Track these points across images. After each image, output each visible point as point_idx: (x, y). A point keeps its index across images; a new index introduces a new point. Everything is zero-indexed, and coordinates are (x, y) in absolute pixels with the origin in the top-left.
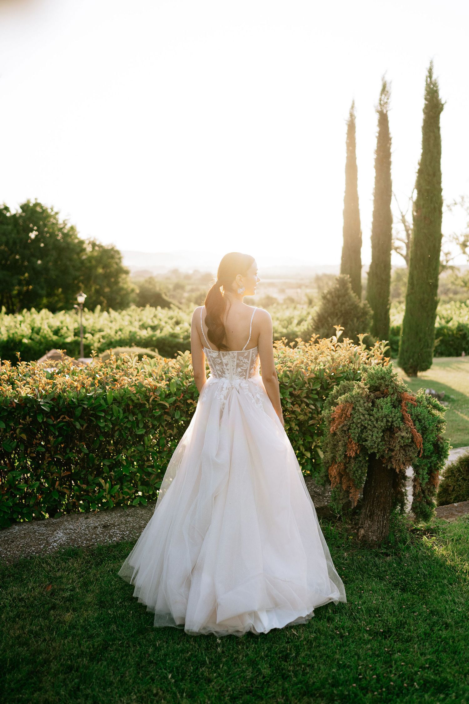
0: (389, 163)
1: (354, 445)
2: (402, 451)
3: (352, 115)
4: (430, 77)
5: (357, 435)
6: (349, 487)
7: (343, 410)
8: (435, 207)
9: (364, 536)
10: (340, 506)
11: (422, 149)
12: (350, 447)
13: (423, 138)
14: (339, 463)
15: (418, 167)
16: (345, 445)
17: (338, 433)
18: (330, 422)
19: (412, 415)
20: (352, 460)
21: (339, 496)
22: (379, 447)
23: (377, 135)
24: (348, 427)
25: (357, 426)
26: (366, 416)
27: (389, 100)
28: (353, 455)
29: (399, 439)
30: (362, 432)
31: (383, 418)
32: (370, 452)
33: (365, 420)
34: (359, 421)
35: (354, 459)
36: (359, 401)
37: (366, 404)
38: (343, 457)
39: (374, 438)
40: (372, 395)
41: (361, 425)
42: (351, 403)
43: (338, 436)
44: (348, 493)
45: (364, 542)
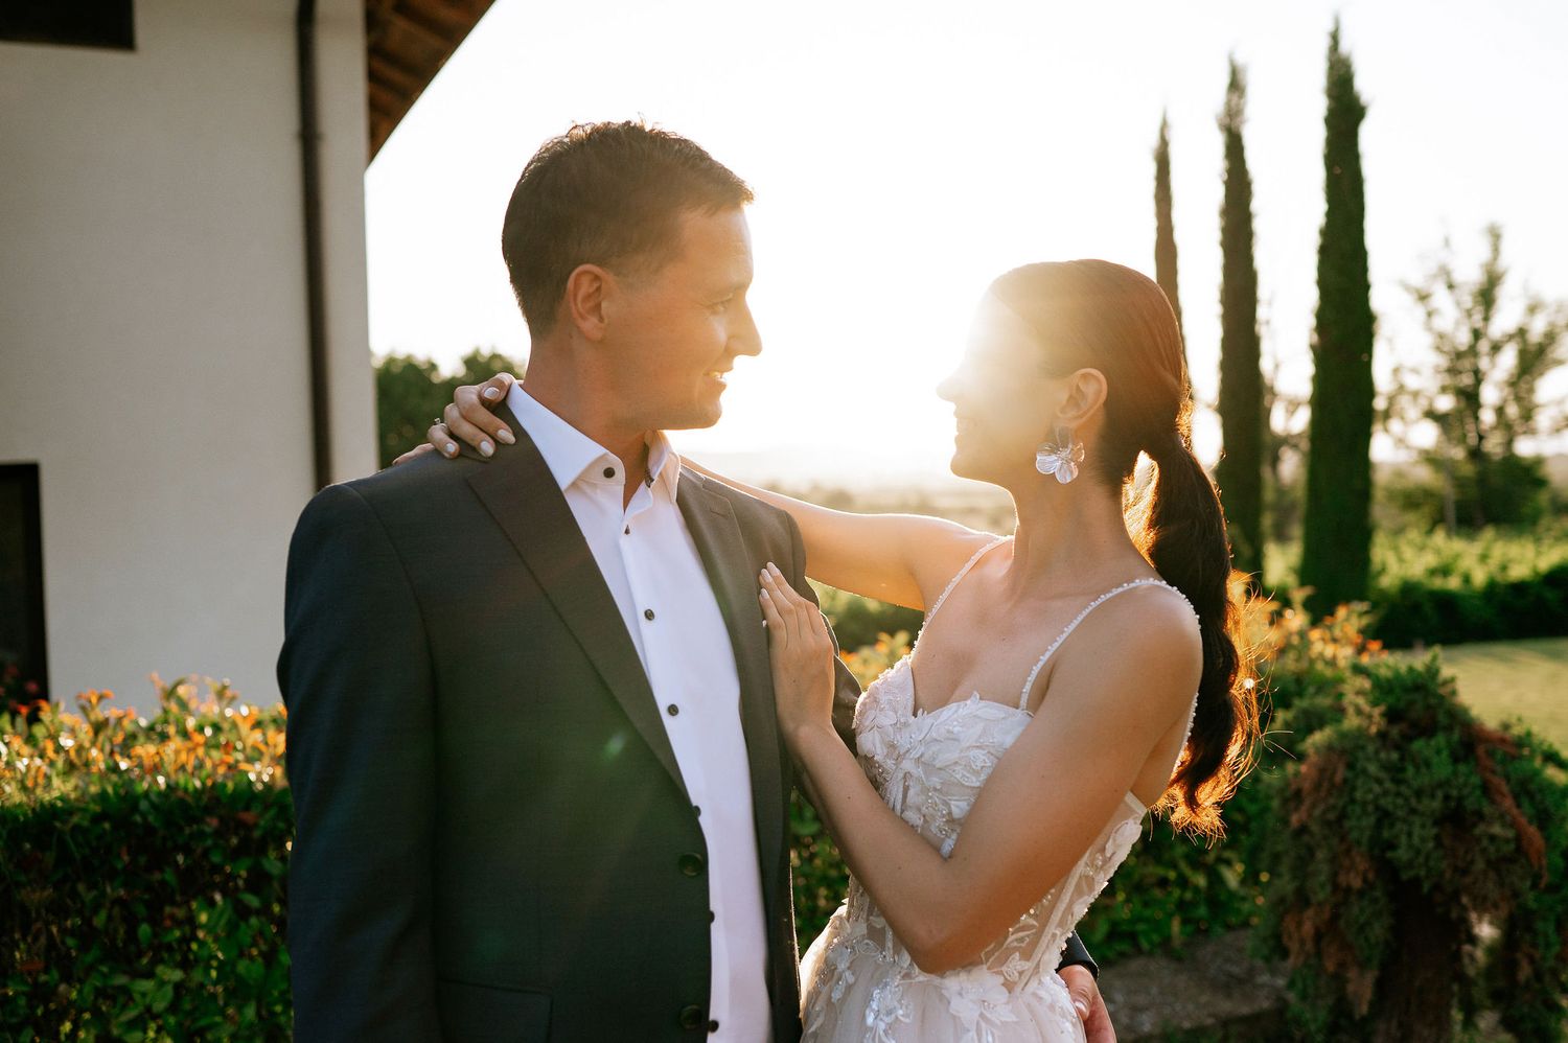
0: (1251, 234)
1: (1358, 859)
2: (1492, 875)
3: (1163, 140)
4: (1337, 47)
5: (1368, 833)
6: (1342, 965)
7: (1322, 771)
10: (1322, 1014)
11: (1327, 202)
12: (1347, 862)
13: (1328, 176)
14: (1320, 904)
15: (1318, 240)
16: (1333, 861)
17: (1315, 828)
18: (1285, 801)
19: (1508, 779)
20: (1354, 898)
21: (1317, 987)
22: (1432, 863)
23: (1226, 177)
24: (1340, 813)
25: (1365, 810)
26: (1388, 785)
27: (1246, 106)
28: (1358, 882)
29: (1485, 842)
30: (1379, 825)
31: (1434, 788)
32: (1405, 876)
33: (1386, 793)
34: (1370, 797)
35: (1361, 894)
36: (1363, 748)
37: (1383, 755)
38: (1329, 888)
39: (1416, 840)
40: (1395, 731)
41: (1377, 808)
42: (1343, 752)
43: (1313, 833)
44: (1339, 982)
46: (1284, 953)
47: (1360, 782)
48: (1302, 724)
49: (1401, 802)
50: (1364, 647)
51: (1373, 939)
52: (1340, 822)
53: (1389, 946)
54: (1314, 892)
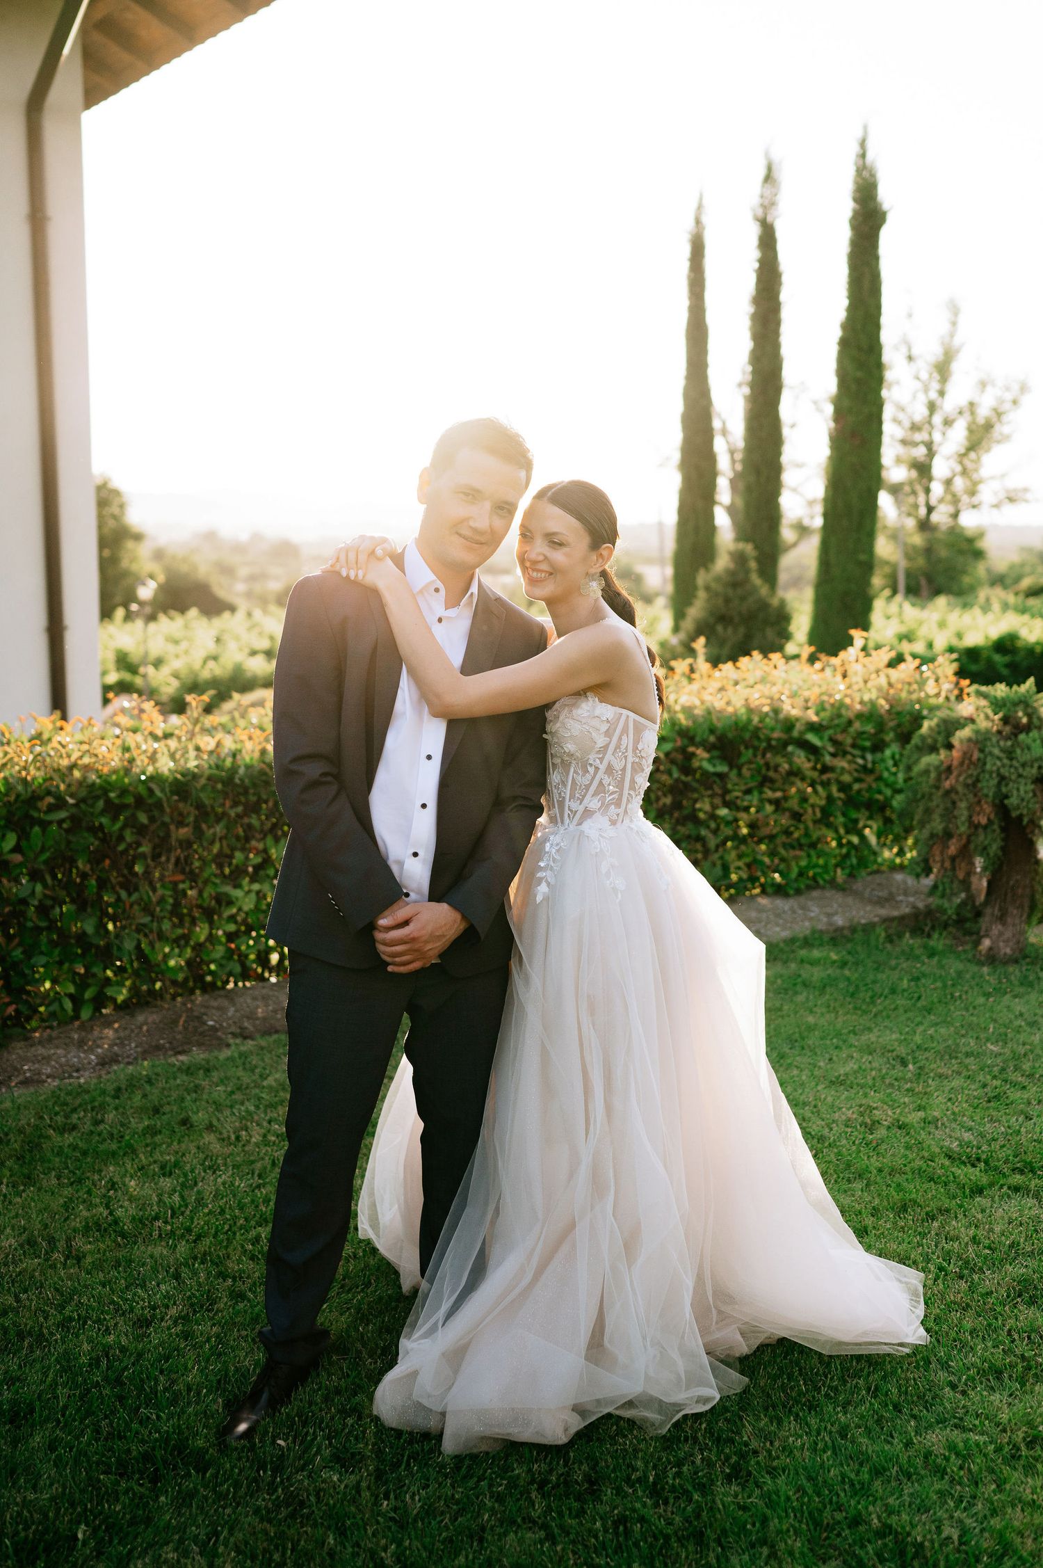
0: (778, 323)
1: (985, 806)
3: (698, 222)
4: (864, 156)
5: (991, 790)
6: (968, 874)
7: (964, 754)
8: (869, 413)
9: (991, 949)
10: (954, 905)
11: (848, 298)
12: (978, 809)
13: (850, 275)
14: (960, 835)
15: (837, 333)
16: (969, 808)
17: (960, 789)
20: (980, 830)
21: (951, 889)
22: (1030, 806)
23: (757, 265)
24: (974, 779)
25: (991, 776)
26: (1006, 761)
27: (779, 198)
28: (984, 821)
30: (999, 783)
31: (1032, 762)
32: (1014, 814)
33: (1004, 766)
34: (995, 768)
35: (985, 827)
36: (990, 739)
37: (1002, 743)
38: (967, 824)
39: (1022, 792)
40: (1008, 729)
41: (999, 774)
42: (976, 742)
43: (957, 793)
44: (966, 884)
45: (992, 958)
46: (928, 872)
47: (989, 759)
48: (943, 728)
49: (1012, 770)
50: (957, 684)
51: (992, 854)
52: (974, 785)
53: (999, 859)
54: (957, 827)
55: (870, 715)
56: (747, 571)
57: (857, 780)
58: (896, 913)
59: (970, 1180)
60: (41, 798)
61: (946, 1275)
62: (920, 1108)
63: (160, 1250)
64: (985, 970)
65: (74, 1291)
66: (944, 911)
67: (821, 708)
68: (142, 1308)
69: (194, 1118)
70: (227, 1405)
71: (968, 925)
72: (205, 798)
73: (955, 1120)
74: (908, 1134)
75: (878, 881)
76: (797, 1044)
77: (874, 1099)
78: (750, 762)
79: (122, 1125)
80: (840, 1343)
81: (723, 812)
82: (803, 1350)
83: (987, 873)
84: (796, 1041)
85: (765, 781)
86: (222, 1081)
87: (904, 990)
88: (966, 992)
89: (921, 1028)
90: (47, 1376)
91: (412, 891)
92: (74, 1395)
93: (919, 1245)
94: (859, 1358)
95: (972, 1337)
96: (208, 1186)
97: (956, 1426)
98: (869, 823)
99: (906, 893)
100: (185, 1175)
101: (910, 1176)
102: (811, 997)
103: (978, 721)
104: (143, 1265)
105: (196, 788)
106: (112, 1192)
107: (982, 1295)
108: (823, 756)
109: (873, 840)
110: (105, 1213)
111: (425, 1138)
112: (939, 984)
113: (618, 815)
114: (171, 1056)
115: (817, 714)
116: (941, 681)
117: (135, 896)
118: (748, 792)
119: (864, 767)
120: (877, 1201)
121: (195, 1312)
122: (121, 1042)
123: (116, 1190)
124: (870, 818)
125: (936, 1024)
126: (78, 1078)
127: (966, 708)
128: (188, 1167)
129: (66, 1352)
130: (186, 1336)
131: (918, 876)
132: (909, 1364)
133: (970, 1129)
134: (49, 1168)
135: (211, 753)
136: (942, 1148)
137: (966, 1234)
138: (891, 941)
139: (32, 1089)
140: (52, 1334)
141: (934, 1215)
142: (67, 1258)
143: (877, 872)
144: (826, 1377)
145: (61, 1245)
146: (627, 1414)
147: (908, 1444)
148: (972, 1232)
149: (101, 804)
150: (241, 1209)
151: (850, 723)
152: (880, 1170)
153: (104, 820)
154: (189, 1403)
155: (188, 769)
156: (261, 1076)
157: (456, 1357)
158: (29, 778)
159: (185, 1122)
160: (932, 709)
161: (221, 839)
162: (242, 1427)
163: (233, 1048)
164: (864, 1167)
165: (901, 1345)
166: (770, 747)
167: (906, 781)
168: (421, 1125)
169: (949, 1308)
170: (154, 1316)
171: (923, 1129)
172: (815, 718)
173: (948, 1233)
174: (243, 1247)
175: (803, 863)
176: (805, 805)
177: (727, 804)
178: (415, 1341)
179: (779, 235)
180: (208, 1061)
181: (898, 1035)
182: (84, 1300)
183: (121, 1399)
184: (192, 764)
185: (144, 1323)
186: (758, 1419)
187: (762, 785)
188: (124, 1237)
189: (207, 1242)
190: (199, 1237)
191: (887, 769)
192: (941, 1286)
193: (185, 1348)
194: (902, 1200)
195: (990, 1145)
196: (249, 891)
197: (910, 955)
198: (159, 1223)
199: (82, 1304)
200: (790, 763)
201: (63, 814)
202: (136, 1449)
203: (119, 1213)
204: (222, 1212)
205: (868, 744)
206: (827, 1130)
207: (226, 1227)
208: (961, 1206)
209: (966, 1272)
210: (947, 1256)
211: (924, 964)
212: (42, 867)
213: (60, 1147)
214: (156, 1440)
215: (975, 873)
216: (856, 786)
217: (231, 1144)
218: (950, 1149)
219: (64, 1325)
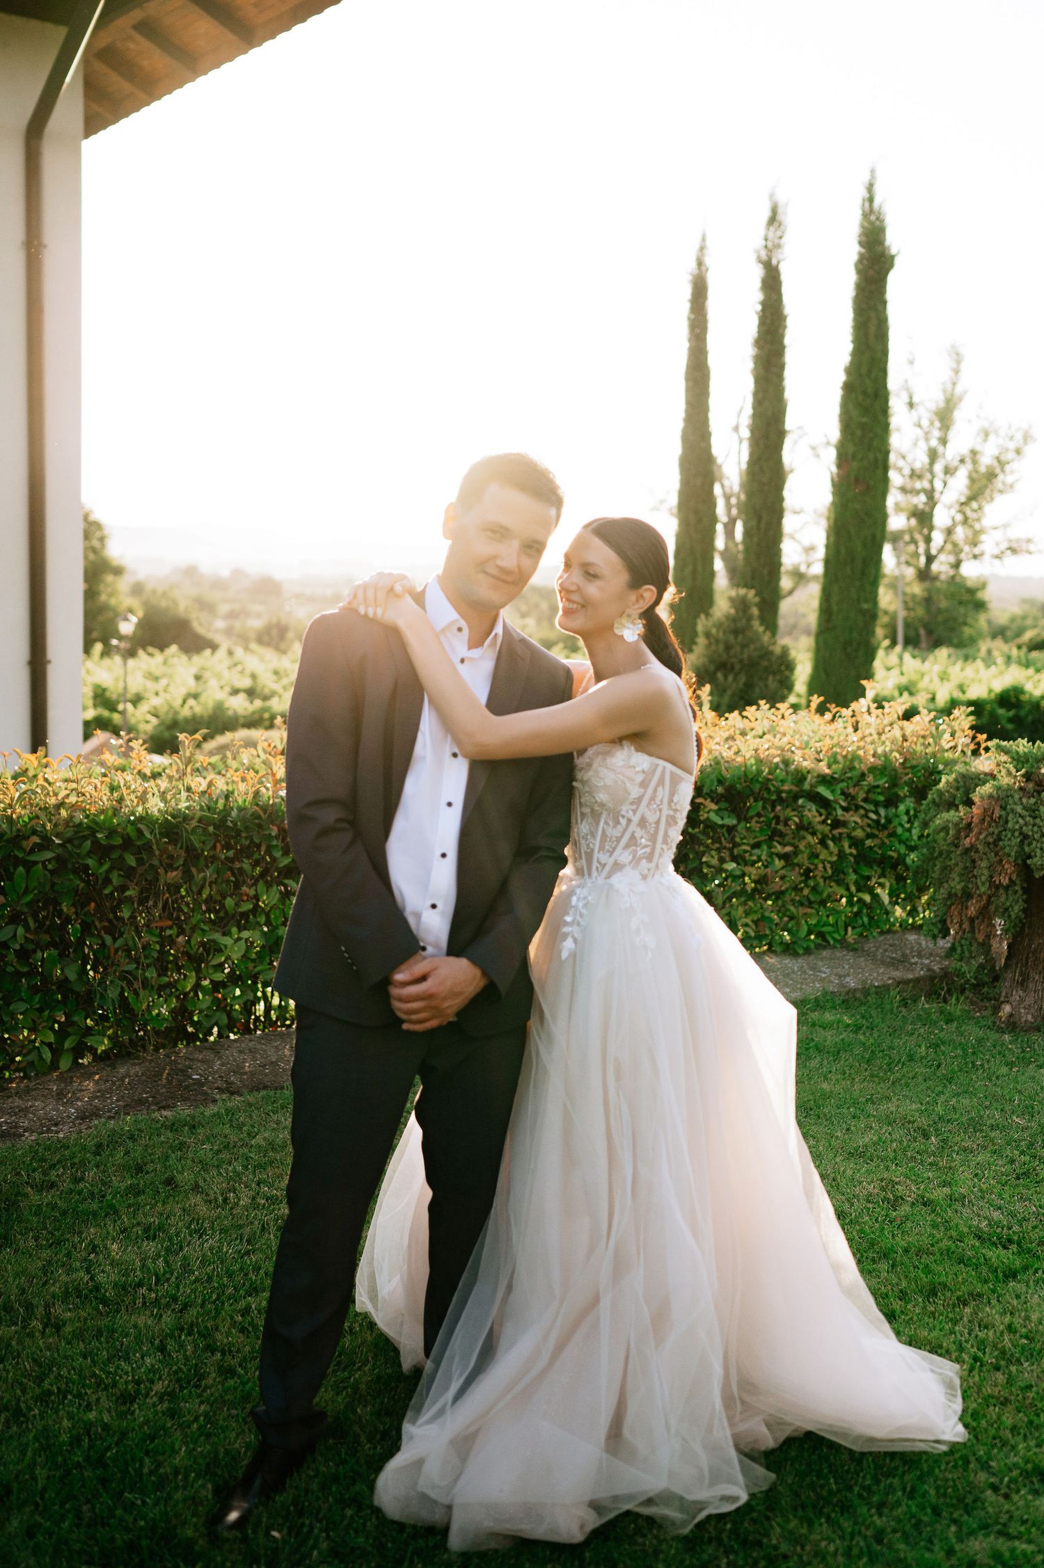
0: (782, 367)
1: (1007, 866)
3: (700, 263)
4: (871, 200)
5: (1014, 850)
6: (986, 936)
7: (985, 811)
8: (876, 460)
9: (1011, 1015)
10: (973, 969)
11: (853, 342)
12: (999, 869)
13: (855, 320)
14: (980, 896)
15: (842, 377)
16: (990, 868)
17: (980, 847)
20: (1001, 891)
21: (970, 952)
23: (759, 308)
24: (995, 837)
25: (1013, 835)
26: (1028, 819)
27: (783, 240)
28: (1005, 882)
30: (1022, 842)
32: (1036, 875)
33: (1026, 824)
34: (1017, 827)
35: (1007, 888)
36: (1012, 796)
37: (1024, 800)
38: (987, 884)
41: (1021, 833)
42: (998, 799)
43: (977, 851)
44: (986, 947)
45: (1012, 1025)
46: (945, 933)
47: (1011, 816)
48: (962, 784)
49: (1036, 829)
50: (974, 738)
51: (1013, 917)
52: (995, 843)
53: (1020, 921)
54: (978, 888)
55: (884, 768)
56: (750, 619)
57: (869, 836)
58: (910, 976)
59: (1003, 1263)
60: (27, 838)
61: (981, 1366)
62: (945, 1184)
63: (142, 1320)
64: (1007, 1037)
65: (53, 1363)
66: (960, 974)
67: (833, 761)
68: (127, 1382)
69: (179, 1178)
70: (217, 1491)
71: (986, 989)
72: (195, 841)
73: (983, 1198)
74: (933, 1211)
75: (891, 942)
76: (812, 1113)
77: (897, 1173)
78: (759, 815)
79: (104, 1184)
80: (872, 1440)
81: (731, 866)
82: (832, 1445)
83: (1009, 935)
84: (811, 1109)
85: (775, 835)
86: (208, 1139)
87: (922, 1058)
88: (988, 1061)
89: (943, 1098)
90: (25, 1455)
91: (430, 944)
92: (54, 1476)
93: (952, 1332)
94: (892, 1455)
95: (1013, 1436)
96: (194, 1250)
97: (1000, 1533)
98: (882, 880)
99: (920, 956)
100: (170, 1240)
101: (938, 1256)
102: (825, 1062)
103: (999, 776)
104: (127, 1335)
105: (187, 831)
106: (92, 1256)
107: (1022, 1389)
108: (835, 809)
109: (886, 899)
110: (86, 1278)
111: (434, 1208)
112: (959, 1052)
113: (649, 870)
114: (154, 1111)
115: (829, 767)
116: (957, 735)
117: (119, 942)
118: (757, 845)
119: (877, 822)
120: (904, 1284)
121: (182, 1388)
122: (102, 1095)
123: (97, 1254)
124: (883, 875)
125: (958, 1095)
126: (57, 1132)
127: (984, 764)
128: (173, 1231)
129: (45, 1429)
130: (172, 1413)
131: (934, 937)
132: (947, 1463)
133: (1000, 1208)
134: (26, 1228)
135: (204, 793)
136: (970, 1228)
137: (1001, 1322)
138: (906, 1005)
139: (9, 1144)
140: (30, 1409)
141: (965, 1300)
142: (45, 1326)
143: (889, 931)
144: (858, 1475)
145: (40, 1311)
146: (646, 1511)
147: (950, 1552)
148: (1007, 1319)
149: (88, 844)
150: (230, 1276)
151: (863, 776)
152: (906, 1251)
153: (90, 862)
154: (177, 1488)
155: (180, 810)
156: (249, 1134)
157: (464, 1446)
158: (14, 816)
159: (169, 1182)
160: (949, 763)
161: (211, 883)
162: (233, 1516)
163: (220, 1103)
164: (889, 1245)
165: (938, 1442)
166: (780, 800)
167: (921, 837)
168: (429, 1193)
169: (987, 1401)
170: (138, 1392)
171: (950, 1206)
172: (827, 771)
173: (982, 1320)
174: (232, 1318)
175: (813, 921)
176: (816, 861)
177: (734, 859)
178: (421, 1426)
179: (784, 277)
180: (193, 1117)
181: (919, 1105)
182: (64, 1372)
183: (104, 1482)
184: (183, 805)
185: (127, 1399)
186: (788, 1521)
187: (771, 838)
188: (105, 1303)
189: (193, 1312)
190: (185, 1307)
191: (902, 825)
192: (977, 1378)
193: (171, 1427)
194: (932, 1283)
195: (1021, 1226)
196: (239, 939)
197: (926, 1020)
198: (143, 1290)
199: (62, 1376)
200: (801, 817)
201: (48, 855)
202: (120, 1538)
203: (101, 1278)
204: (210, 1279)
205: (881, 798)
206: (847, 1205)
207: (214, 1297)
208: (994, 1291)
209: (1003, 1363)
210: (982, 1345)
211: (942, 1029)
212: (25, 910)
213: (38, 1205)
214: (142, 1528)
215: (995, 935)
216: (869, 842)
217: (218, 1207)
218: (980, 1229)
219: (44, 1398)
